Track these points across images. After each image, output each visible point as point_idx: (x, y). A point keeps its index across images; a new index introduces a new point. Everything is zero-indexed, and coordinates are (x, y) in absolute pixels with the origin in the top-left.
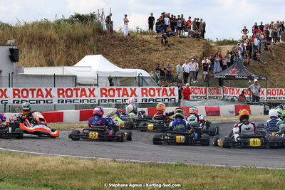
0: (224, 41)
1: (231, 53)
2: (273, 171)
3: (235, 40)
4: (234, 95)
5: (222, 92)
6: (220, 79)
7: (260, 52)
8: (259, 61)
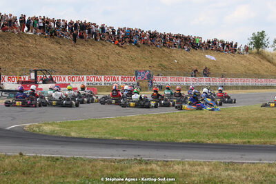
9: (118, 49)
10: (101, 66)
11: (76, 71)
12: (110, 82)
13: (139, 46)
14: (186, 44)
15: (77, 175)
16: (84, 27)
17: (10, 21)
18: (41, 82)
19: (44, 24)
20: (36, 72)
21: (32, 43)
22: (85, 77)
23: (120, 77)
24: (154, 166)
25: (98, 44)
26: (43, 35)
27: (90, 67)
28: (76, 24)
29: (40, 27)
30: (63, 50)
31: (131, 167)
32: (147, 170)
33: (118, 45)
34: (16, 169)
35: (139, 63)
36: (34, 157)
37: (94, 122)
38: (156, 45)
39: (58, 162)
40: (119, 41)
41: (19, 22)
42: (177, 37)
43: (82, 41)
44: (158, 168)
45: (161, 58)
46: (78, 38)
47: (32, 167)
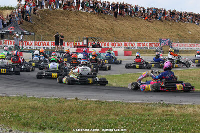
0: (5, 7)
1: (10, 16)
2: (39, 99)
3: (13, 7)
4: (11, 45)
5: (3, 43)
6: (2, 34)
7: (30, 16)
8: (30, 21)
9: (147, 23)
10: (135, 35)
11: (117, 39)
12: (142, 47)
13: (163, 21)
14: (196, 20)
15: (117, 114)
16: (123, 7)
17: (69, 2)
18: (91, 46)
19: (94, 4)
20: (88, 39)
21: (85, 19)
22: (123, 43)
23: (149, 43)
24: (173, 108)
25: (133, 19)
26: (93, 13)
27: (127, 36)
28: (117, 5)
29: (91, 7)
30: (108, 23)
31: (156, 109)
32: (168, 111)
33: (147, 20)
34: (73, 110)
35: (163, 33)
36: (86, 101)
37: (130, 76)
38: (175, 21)
39: (104, 105)
40: (149, 18)
41: (76, 4)
42: (190, 14)
43: (122, 17)
44: (176, 110)
45: (179, 30)
46: (118, 15)
47: (85, 108)
